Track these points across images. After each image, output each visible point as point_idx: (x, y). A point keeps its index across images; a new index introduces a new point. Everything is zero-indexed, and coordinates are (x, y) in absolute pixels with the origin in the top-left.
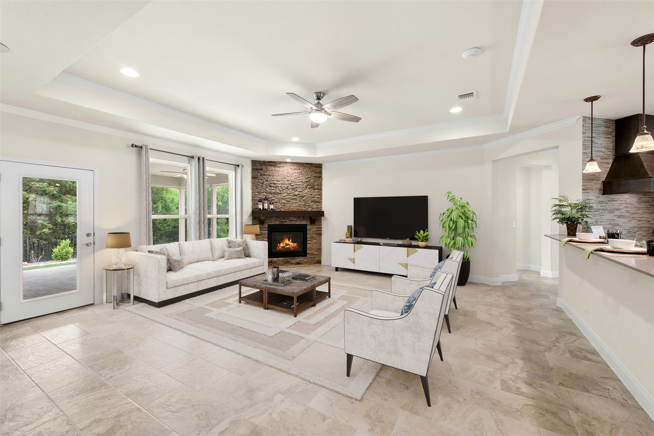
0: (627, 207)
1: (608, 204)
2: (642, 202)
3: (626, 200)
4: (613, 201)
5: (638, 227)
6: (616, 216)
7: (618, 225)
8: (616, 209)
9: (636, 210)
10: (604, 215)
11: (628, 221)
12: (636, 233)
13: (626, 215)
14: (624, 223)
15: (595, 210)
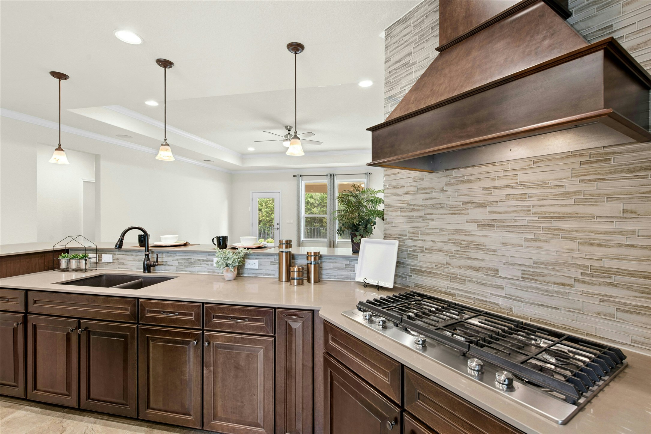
0: (523, 197)
1: (446, 191)
2: (611, 173)
3: (516, 175)
4: (463, 182)
5: (579, 266)
6: (475, 222)
7: (482, 248)
8: (472, 204)
9: (572, 202)
10: (433, 220)
11: (526, 240)
12: (572, 286)
13: (515, 221)
14: (504, 244)
15: (412, 207)
